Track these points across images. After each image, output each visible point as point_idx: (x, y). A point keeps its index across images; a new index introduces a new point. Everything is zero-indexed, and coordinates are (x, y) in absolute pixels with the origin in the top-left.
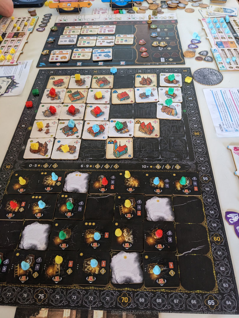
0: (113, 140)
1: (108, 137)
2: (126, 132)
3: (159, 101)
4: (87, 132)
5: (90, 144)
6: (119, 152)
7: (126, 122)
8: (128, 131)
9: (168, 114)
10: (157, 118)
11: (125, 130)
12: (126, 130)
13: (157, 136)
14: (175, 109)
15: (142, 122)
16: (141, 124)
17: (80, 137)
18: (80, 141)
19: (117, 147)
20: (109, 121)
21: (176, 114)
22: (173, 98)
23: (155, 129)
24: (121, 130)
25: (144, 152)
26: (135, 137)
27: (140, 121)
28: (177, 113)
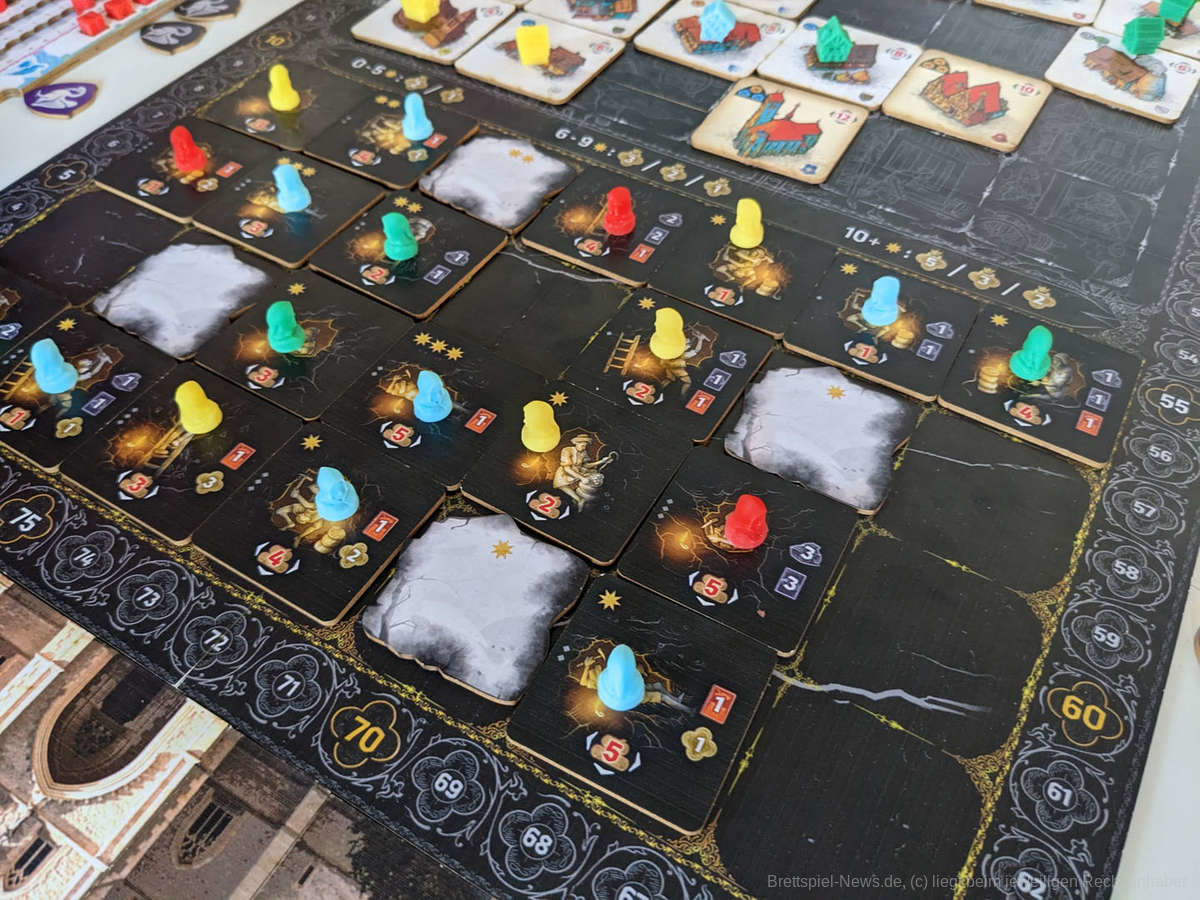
0: (770, 89)
1: (755, 74)
2: (853, 81)
3: (1091, 25)
4: (670, 26)
5: (654, 74)
6: (767, 140)
7: (874, 49)
8: (866, 82)
9: (1112, 82)
10: (1044, 80)
11: (851, 72)
12: (857, 73)
13: (1004, 139)
14: (1164, 76)
15: (957, 72)
16: (947, 73)
17: (627, 34)
18: (618, 46)
19: (772, 119)
20: (798, 20)
21: (1160, 95)
22: (1175, 37)
23: (1007, 113)
24: (834, 68)
25: (895, 181)
26: (883, 114)
27: (947, 65)
28: (1163, 93)
